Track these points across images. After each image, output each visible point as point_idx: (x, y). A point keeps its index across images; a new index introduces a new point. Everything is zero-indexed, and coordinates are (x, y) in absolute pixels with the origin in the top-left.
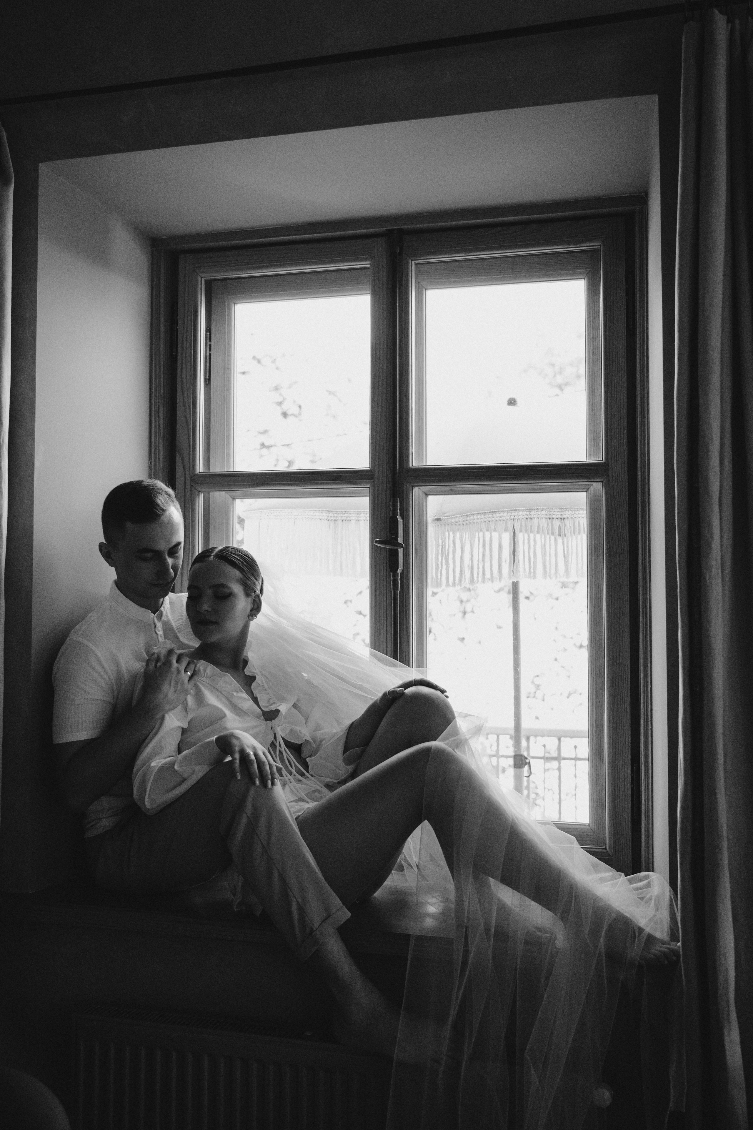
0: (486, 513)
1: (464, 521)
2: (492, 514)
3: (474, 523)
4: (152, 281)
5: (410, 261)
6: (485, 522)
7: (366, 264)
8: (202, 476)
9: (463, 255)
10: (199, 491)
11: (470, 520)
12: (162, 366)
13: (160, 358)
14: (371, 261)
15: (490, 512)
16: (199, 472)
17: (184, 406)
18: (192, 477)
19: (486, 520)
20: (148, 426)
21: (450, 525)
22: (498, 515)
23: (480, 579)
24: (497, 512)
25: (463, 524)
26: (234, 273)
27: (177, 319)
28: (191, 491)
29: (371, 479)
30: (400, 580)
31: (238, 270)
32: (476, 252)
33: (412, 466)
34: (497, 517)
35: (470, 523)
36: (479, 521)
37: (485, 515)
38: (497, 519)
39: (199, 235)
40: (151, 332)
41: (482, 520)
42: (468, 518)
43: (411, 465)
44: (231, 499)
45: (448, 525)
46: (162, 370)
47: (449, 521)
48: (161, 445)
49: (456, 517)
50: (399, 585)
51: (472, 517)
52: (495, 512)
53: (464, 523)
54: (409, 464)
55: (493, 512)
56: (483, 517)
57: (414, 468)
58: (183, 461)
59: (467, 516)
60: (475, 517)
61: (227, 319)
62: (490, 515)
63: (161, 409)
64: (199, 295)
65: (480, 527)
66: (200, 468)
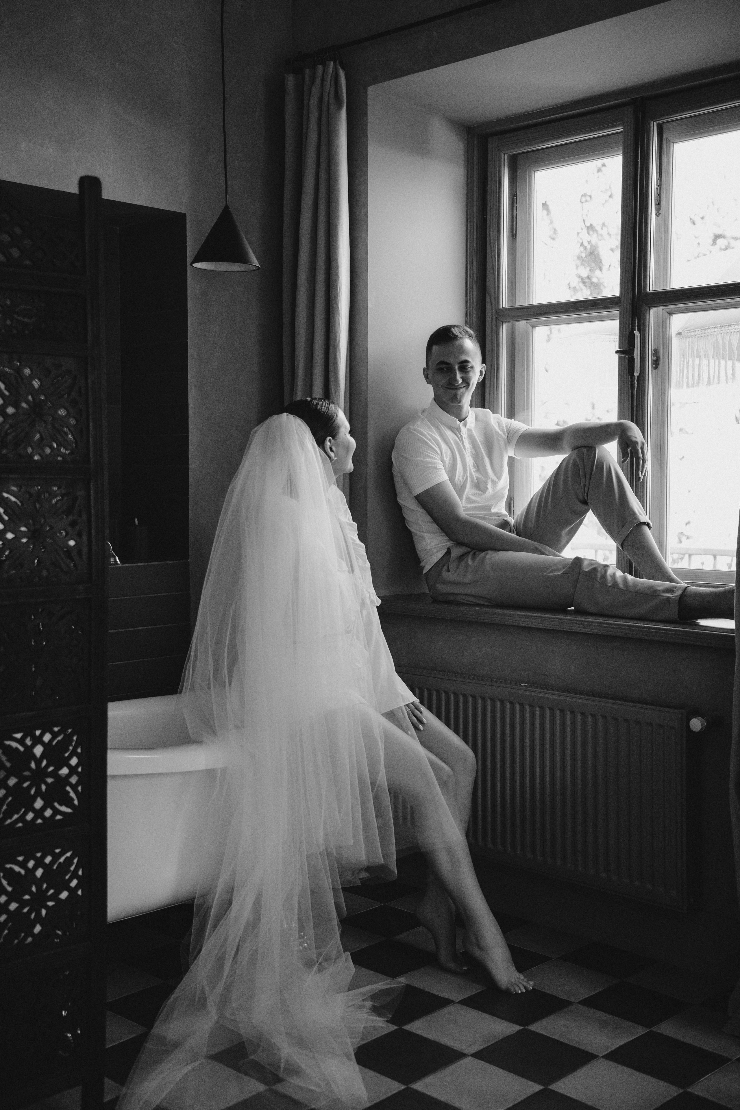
0: (722, 326)
1: (702, 334)
2: (728, 327)
3: (711, 335)
4: (468, 161)
5: (652, 122)
6: (721, 334)
7: (620, 129)
8: (505, 310)
9: (691, 112)
10: (503, 322)
11: (708, 333)
12: (475, 228)
13: (473, 222)
14: (623, 126)
15: (726, 326)
16: (503, 307)
17: (492, 256)
18: (497, 312)
19: (722, 332)
20: (465, 275)
21: (690, 337)
22: (733, 327)
23: (716, 380)
24: (732, 325)
25: (702, 337)
26: (527, 147)
27: (487, 189)
28: (496, 322)
29: (619, 304)
30: (637, 381)
31: (530, 145)
32: (701, 108)
33: (650, 291)
34: (732, 329)
35: (708, 335)
36: (715, 333)
37: (721, 328)
38: (732, 331)
39: (498, 120)
40: (467, 203)
41: (719, 332)
42: (706, 331)
43: (648, 290)
44: (531, 327)
45: (689, 338)
46: (475, 230)
47: (689, 334)
48: (475, 288)
49: (695, 331)
50: (636, 385)
51: (709, 331)
52: (731, 325)
53: (702, 335)
54: (646, 290)
55: (729, 325)
56: (719, 329)
57: (651, 293)
58: (490, 300)
59: (706, 329)
60: (712, 330)
61: (528, 184)
62: (726, 328)
63: (475, 259)
64: (503, 169)
65: (717, 338)
66: (504, 303)
